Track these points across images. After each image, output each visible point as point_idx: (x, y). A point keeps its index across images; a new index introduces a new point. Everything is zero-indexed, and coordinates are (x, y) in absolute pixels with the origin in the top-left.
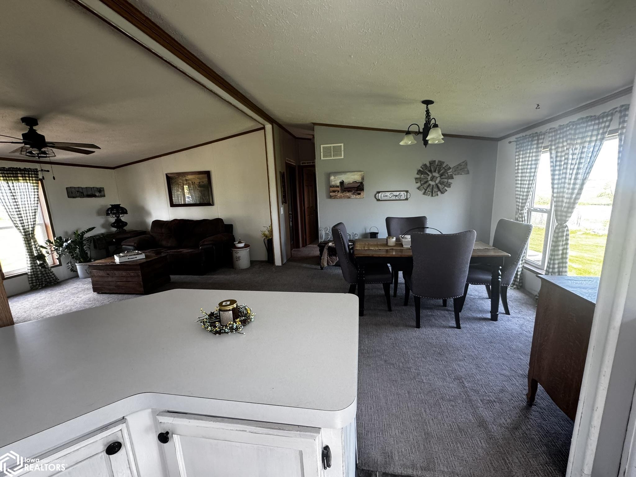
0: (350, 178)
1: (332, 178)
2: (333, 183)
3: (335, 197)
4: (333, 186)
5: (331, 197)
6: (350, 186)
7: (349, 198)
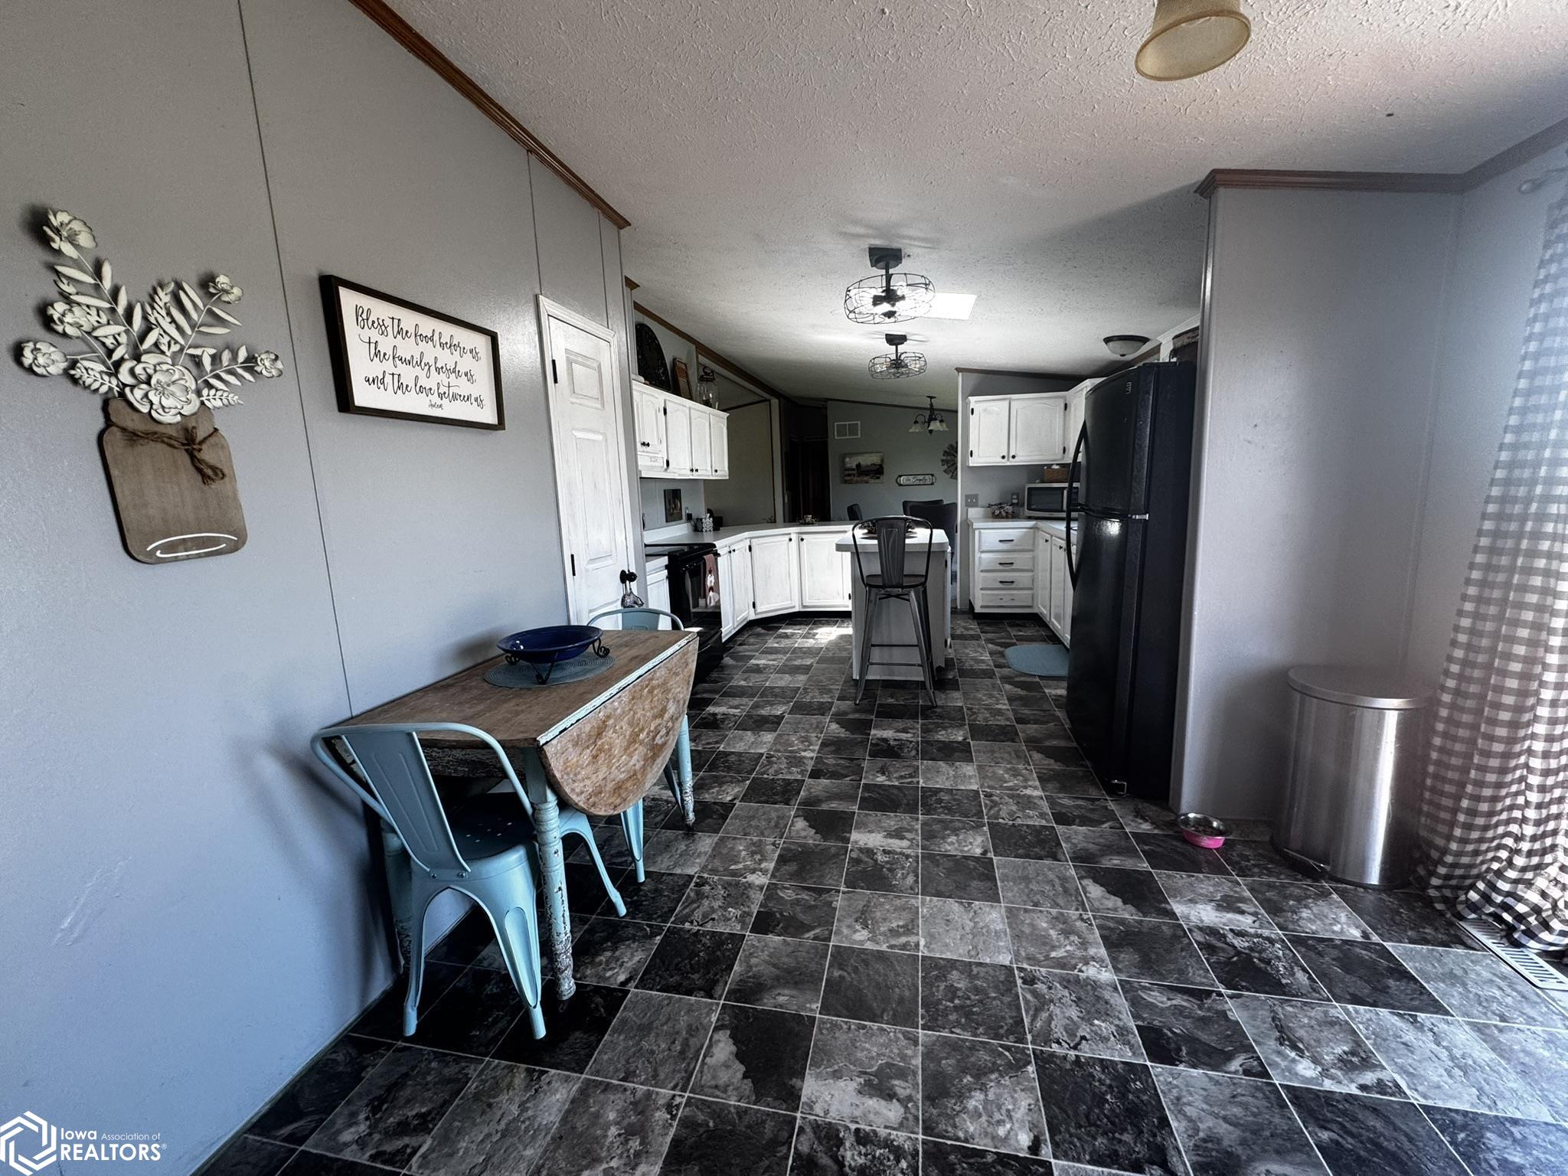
0: (868, 460)
1: (847, 459)
2: (848, 466)
3: (850, 482)
4: (849, 469)
5: (846, 482)
6: (867, 469)
7: (867, 482)
